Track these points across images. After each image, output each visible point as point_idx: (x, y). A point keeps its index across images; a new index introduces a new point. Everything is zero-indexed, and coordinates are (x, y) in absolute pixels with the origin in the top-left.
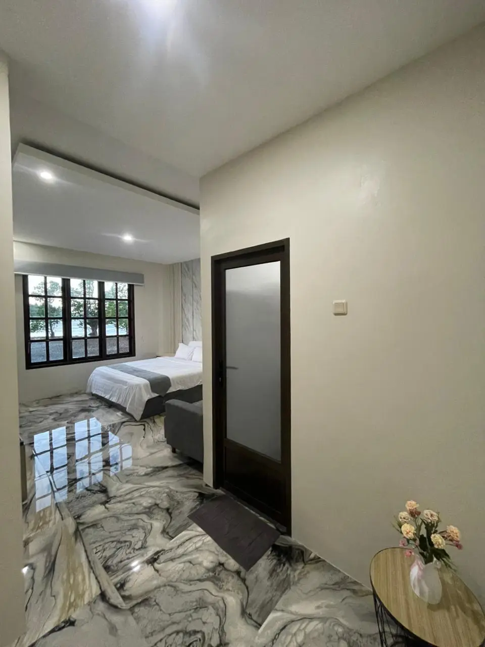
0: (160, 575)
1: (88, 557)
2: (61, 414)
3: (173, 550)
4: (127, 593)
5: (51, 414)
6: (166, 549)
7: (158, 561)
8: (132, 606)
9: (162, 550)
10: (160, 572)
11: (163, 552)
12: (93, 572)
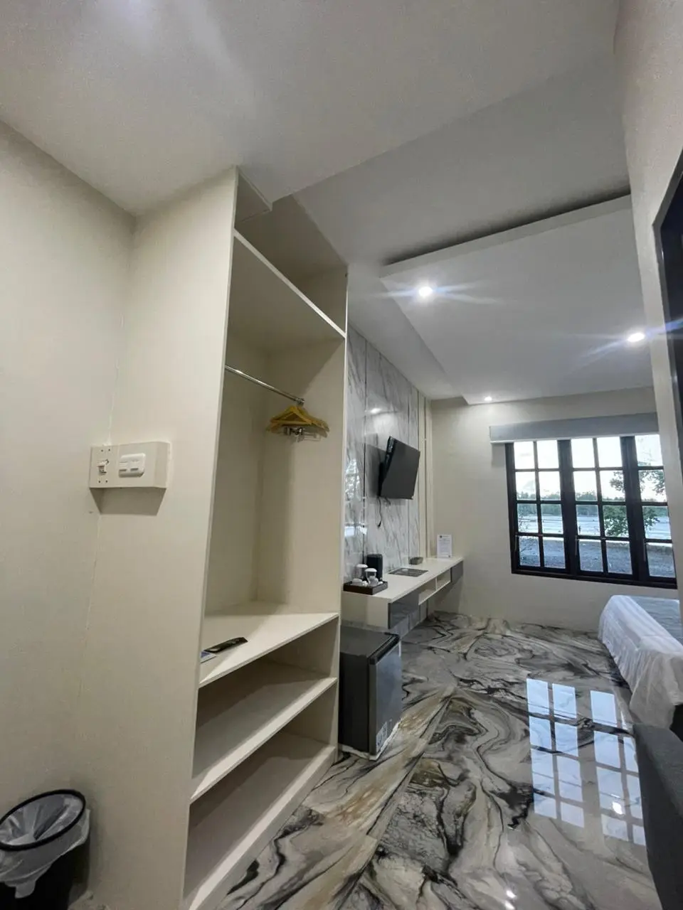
0: (417, 902)
1: (396, 790)
2: (534, 656)
3: (463, 900)
4: (376, 868)
5: (522, 650)
6: (459, 887)
7: (436, 885)
8: (365, 885)
9: (454, 882)
10: (421, 899)
11: (452, 883)
12: (383, 810)
